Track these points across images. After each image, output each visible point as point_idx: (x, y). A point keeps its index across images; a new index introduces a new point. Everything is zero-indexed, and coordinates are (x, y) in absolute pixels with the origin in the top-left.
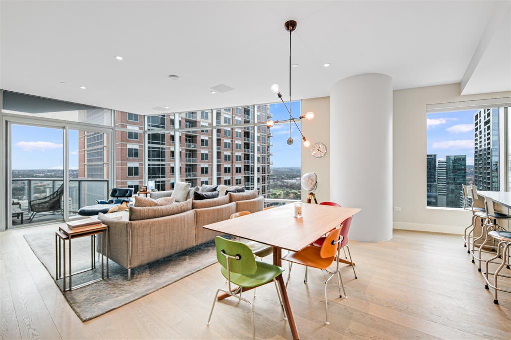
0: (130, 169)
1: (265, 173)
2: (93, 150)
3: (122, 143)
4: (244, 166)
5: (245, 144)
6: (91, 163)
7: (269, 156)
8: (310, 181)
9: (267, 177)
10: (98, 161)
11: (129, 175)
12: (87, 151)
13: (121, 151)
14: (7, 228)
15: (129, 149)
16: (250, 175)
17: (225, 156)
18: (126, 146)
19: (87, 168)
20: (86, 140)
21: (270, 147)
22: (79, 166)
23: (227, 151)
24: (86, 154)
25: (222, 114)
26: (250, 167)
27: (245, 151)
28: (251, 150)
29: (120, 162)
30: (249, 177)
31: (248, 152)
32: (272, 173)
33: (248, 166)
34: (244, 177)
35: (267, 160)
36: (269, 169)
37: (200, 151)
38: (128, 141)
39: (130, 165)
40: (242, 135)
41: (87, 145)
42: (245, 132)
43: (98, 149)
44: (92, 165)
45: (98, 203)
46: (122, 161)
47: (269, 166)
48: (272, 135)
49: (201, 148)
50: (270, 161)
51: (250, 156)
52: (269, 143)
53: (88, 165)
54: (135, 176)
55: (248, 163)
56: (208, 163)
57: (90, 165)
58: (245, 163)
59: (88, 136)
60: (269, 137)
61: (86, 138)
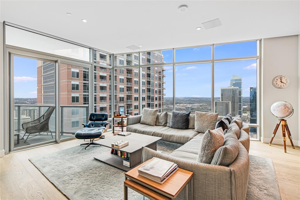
0: (73, 98)
1: (160, 101)
2: (47, 85)
3: (68, 80)
4: (147, 96)
5: (147, 81)
6: (46, 94)
7: (163, 90)
8: (287, 108)
9: (161, 104)
10: (51, 93)
11: (72, 102)
12: (43, 86)
13: (67, 86)
14: (10, 151)
15: (72, 84)
16: (151, 102)
17: (135, 90)
18: (71, 83)
19: (43, 97)
20: (42, 78)
21: (164, 84)
22: (38, 95)
23: (136, 86)
24: (42, 88)
25: (133, 62)
26: (151, 97)
27: (148, 87)
28: (152, 86)
29: (67, 93)
30: (150, 103)
31: (150, 87)
32: (164, 101)
33: (150, 96)
34: (147, 103)
35: (161, 92)
36: (163, 98)
37: (119, 86)
38: (72, 79)
39: (74, 95)
40: (146, 75)
41: (43, 82)
42: (147, 74)
43: (51, 84)
44: (47, 95)
45: (85, 127)
46: (68, 92)
47: (163, 96)
48: (165, 76)
49: (119, 84)
50: (164, 93)
51: (151, 90)
52: (163, 81)
53: (43, 95)
54: (77, 103)
55: (150, 94)
56: (124, 94)
57: (45, 95)
58: (148, 94)
59: (43, 76)
60: (163, 77)
61: (42, 77)
